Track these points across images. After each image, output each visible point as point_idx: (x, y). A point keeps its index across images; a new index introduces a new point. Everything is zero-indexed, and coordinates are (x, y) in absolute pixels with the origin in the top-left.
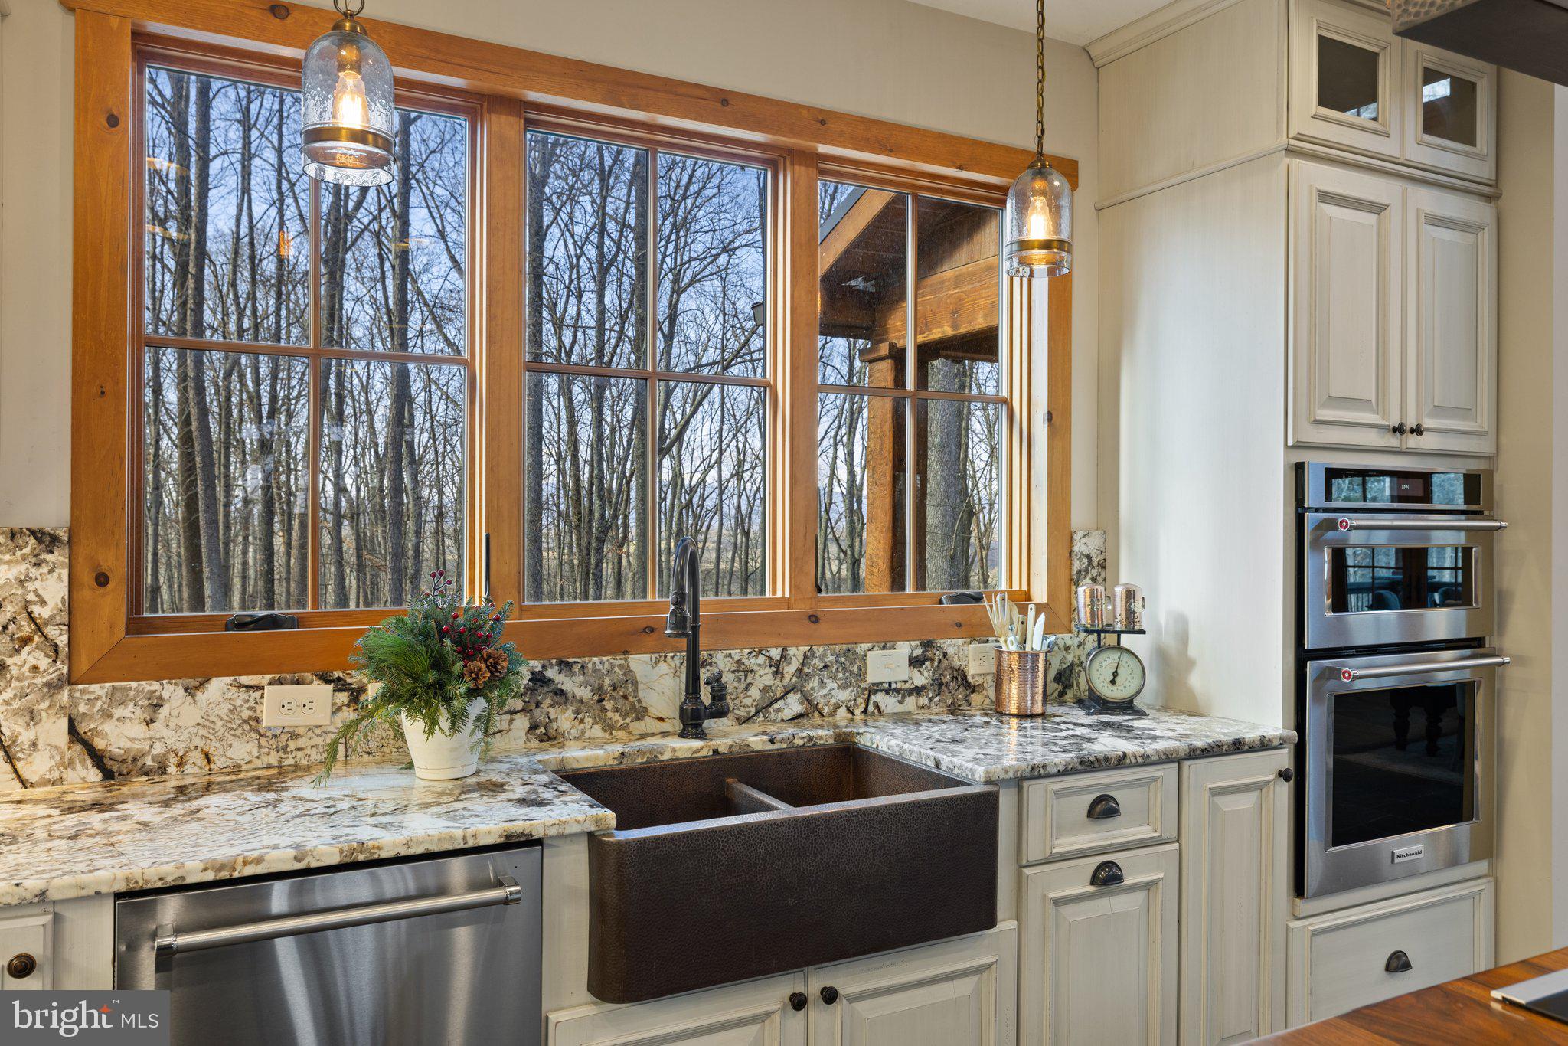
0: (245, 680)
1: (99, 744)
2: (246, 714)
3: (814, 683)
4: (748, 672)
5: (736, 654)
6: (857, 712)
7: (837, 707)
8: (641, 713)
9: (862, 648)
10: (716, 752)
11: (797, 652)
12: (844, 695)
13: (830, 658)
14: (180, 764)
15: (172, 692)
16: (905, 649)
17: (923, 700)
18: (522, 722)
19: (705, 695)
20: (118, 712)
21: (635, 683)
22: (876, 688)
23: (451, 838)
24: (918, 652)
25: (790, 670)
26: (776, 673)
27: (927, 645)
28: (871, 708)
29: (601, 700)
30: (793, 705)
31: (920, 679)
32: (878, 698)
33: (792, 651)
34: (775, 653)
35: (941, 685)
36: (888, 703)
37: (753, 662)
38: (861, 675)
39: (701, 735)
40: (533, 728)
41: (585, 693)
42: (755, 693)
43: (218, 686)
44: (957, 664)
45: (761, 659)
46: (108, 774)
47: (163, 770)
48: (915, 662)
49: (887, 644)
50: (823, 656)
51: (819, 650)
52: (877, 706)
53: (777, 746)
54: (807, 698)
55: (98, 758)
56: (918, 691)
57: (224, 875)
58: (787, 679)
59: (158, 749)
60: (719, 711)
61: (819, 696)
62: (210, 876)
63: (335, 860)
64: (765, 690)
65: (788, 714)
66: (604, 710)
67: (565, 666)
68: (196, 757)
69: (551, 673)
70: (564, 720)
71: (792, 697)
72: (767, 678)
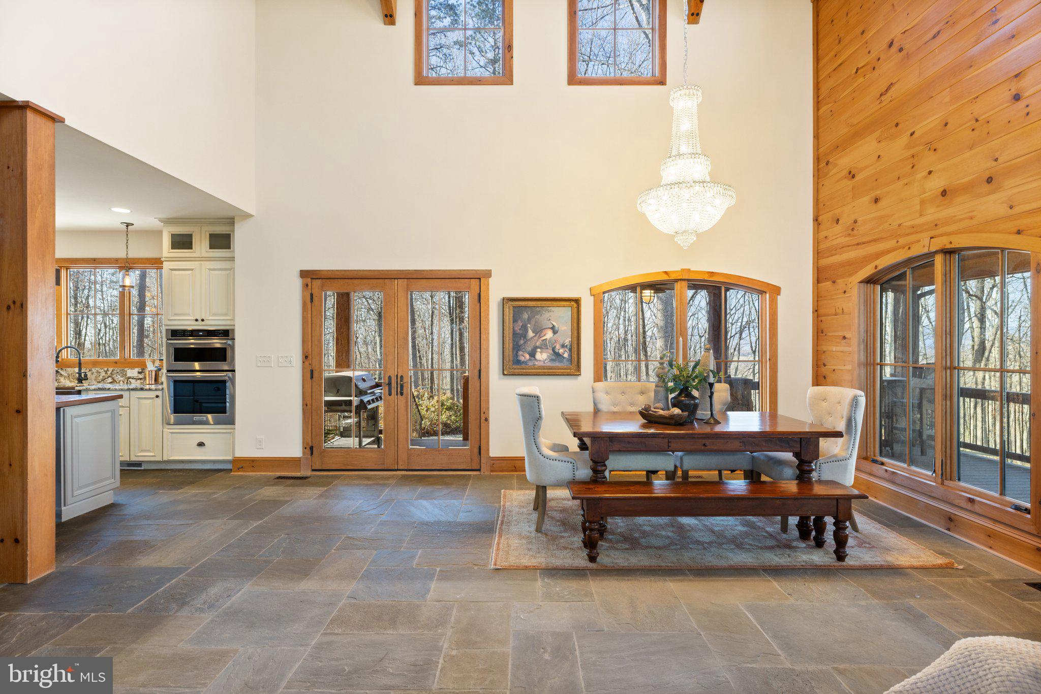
3: (115, 376)
4: (99, 373)
5: (97, 369)
6: (125, 382)
7: (120, 381)
9: (126, 369)
11: (111, 369)
12: (122, 379)
13: (118, 371)
16: (137, 370)
17: (142, 381)
19: (83, 376)
22: (129, 378)
24: (140, 371)
25: (109, 373)
26: (106, 373)
27: (143, 369)
28: (128, 382)
30: (110, 380)
31: (141, 376)
33: (109, 369)
34: (106, 369)
36: (133, 381)
37: (100, 371)
38: (126, 375)
39: (82, 383)
42: (101, 377)
45: (102, 370)
48: (139, 373)
49: (132, 367)
50: (116, 370)
51: (116, 369)
52: (130, 381)
54: (113, 379)
56: (141, 379)
58: (108, 375)
61: (116, 378)
64: (103, 376)
65: (108, 382)
71: (109, 378)
72: (103, 374)
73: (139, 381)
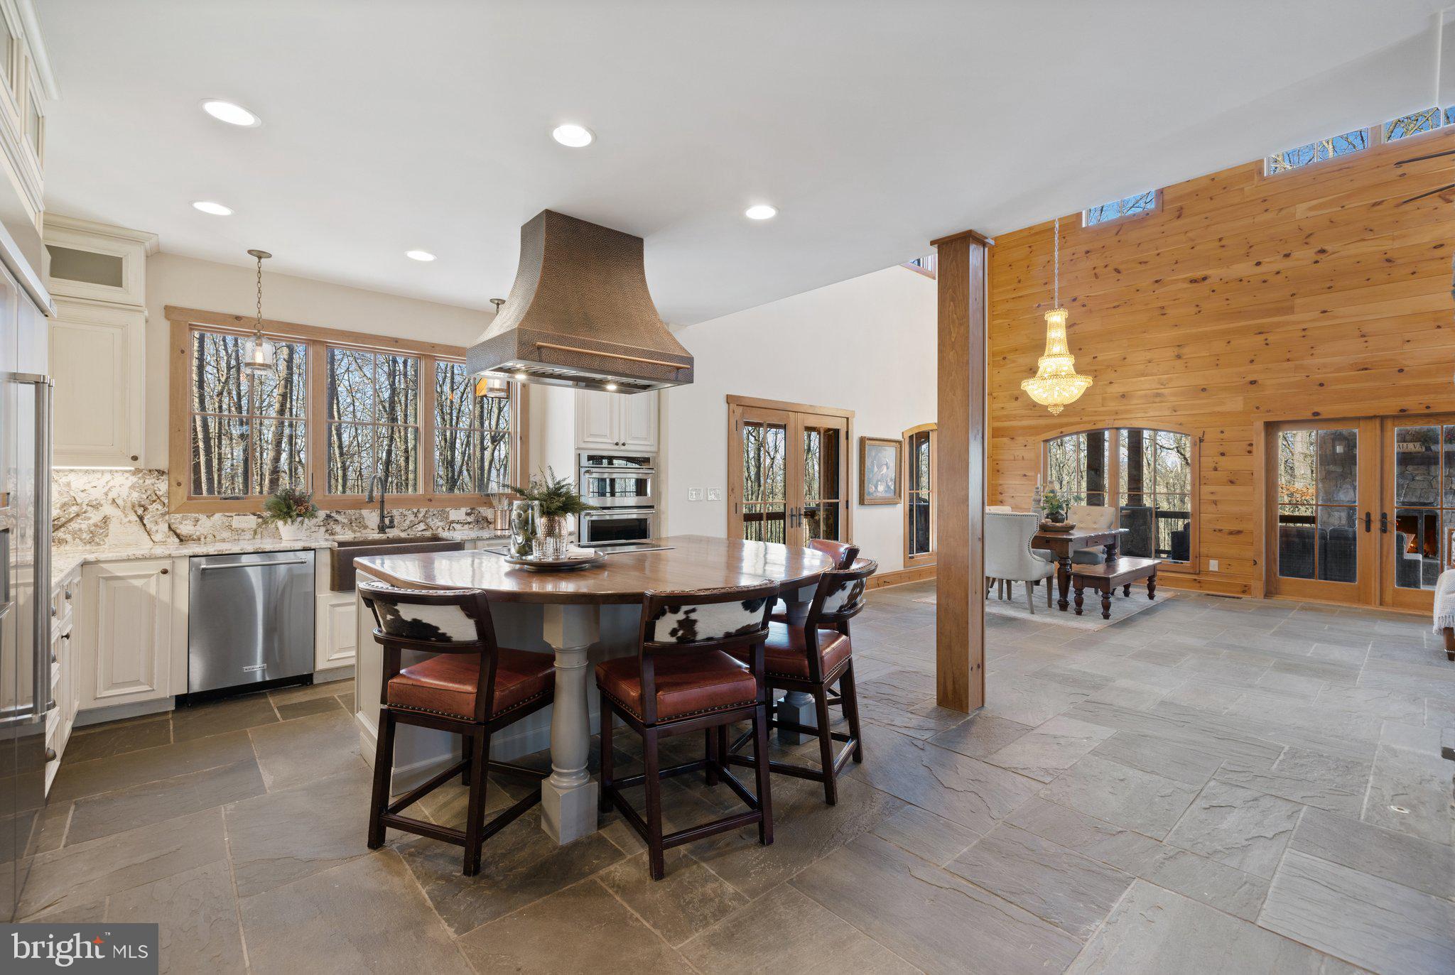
0: (227, 514)
1: (178, 531)
2: (227, 524)
3: (430, 520)
4: (405, 516)
5: (399, 510)
6: (446, 529)
7: (438, 526)
8: (366, 527)
9: (447, 509)
10: (388, 537)
11: (423, 511)
12: (441, 523)
13: (435, 512)
14: (205, 538)
15: (203, 517)
16: (464, 510)
17: (471, 526)
18: (323, 529)
19: (387, 521)
20: (185, 522)
21: (363, 518)
22: (453, 522)
23: (287, 547)
24: (469, 511)
25: (420, 516)
26: (415, 517)
27: (472, 509)
28: (451, 528)
29: (351, 523)
30: (422, 526)
31: (469, 519)
32: (454, 525)
33: (421, 510)
34: (415, 510)
35: (478, 522)
36: (458, 526)
37: (407, 513)
38: (447, 518)
39: (386, 532)
40: (327, 531)
41: (346, 521)
42: (407, 522)
43: (218, 516)
44: (484, 515)
45: (410, 512)
46: (181, 540)
47: (199, 539)
48: (468, 514)
49: (457, 507)
51: (432, 510)
52: (453, 527)
53: (410, 536)
54: (427, 524)
55: (178, 536)
56: (469, 523)
57: (220, 553)
58: (419, 518)
59: (198, 533)
60: (392, 526)
61: (431, 524)
62: (216, 553)
63: (252, 551)
64: (411, 521)
65: (420, 529)
66: (352, 526)
67: (338, 512)
68: (211, 536)
69: (333, 515)
70: (338, 528)
71: (422, 524)
72: (412, 517)
73: (466, 526)
